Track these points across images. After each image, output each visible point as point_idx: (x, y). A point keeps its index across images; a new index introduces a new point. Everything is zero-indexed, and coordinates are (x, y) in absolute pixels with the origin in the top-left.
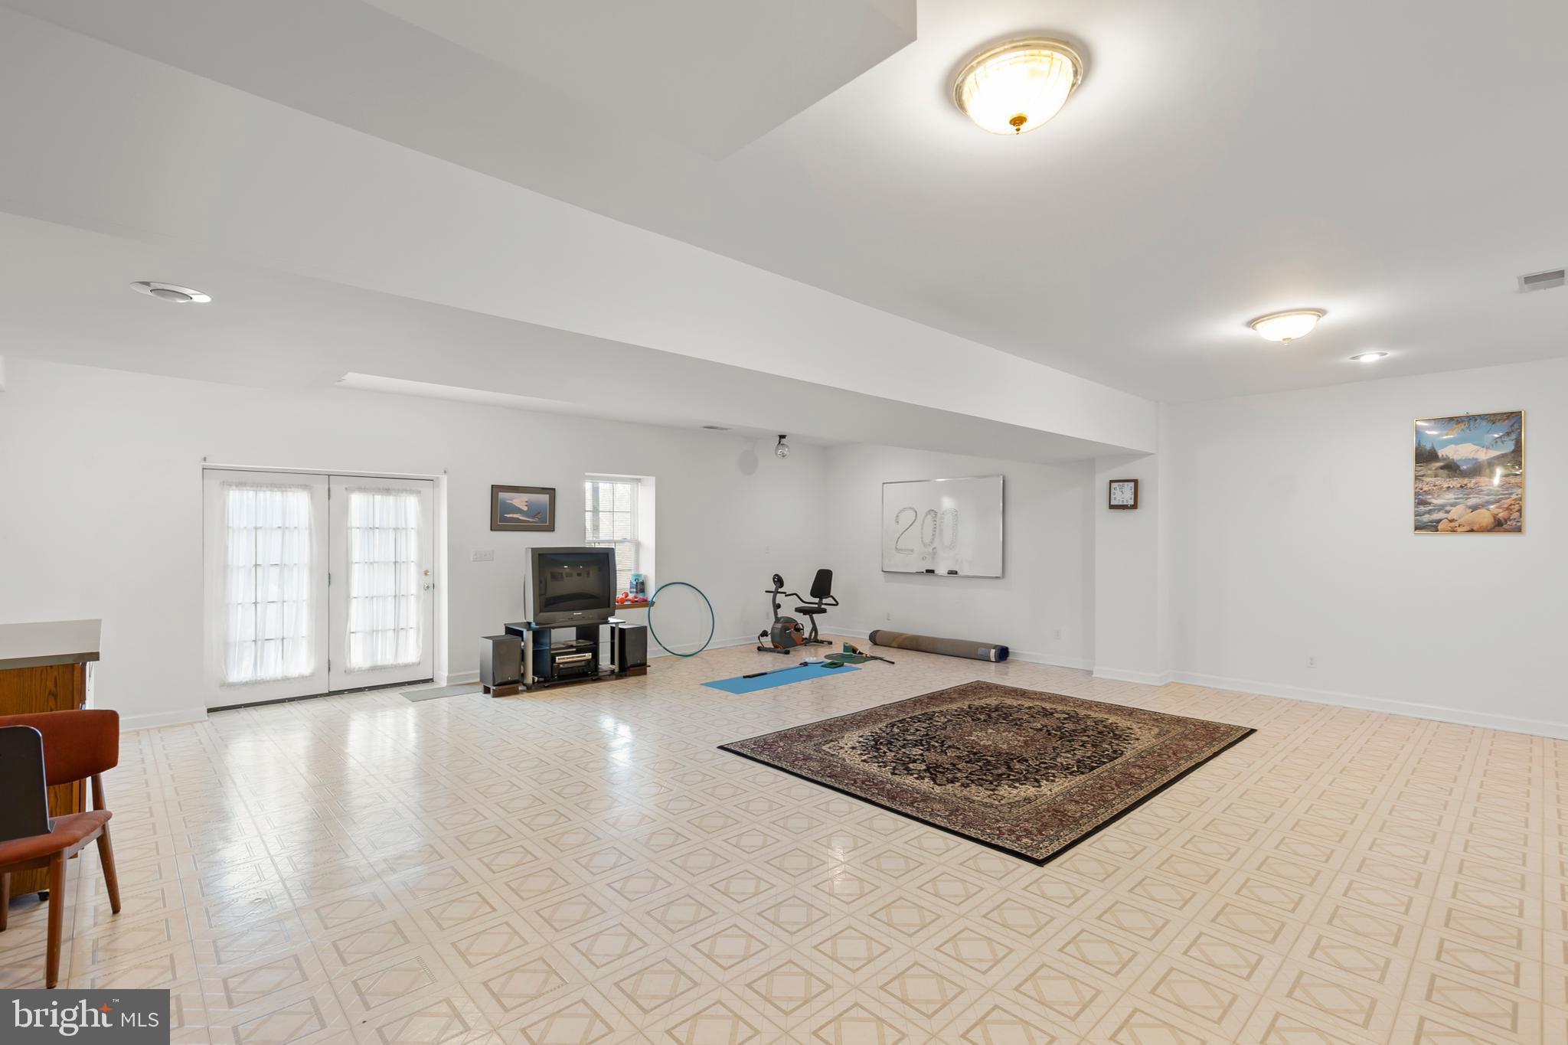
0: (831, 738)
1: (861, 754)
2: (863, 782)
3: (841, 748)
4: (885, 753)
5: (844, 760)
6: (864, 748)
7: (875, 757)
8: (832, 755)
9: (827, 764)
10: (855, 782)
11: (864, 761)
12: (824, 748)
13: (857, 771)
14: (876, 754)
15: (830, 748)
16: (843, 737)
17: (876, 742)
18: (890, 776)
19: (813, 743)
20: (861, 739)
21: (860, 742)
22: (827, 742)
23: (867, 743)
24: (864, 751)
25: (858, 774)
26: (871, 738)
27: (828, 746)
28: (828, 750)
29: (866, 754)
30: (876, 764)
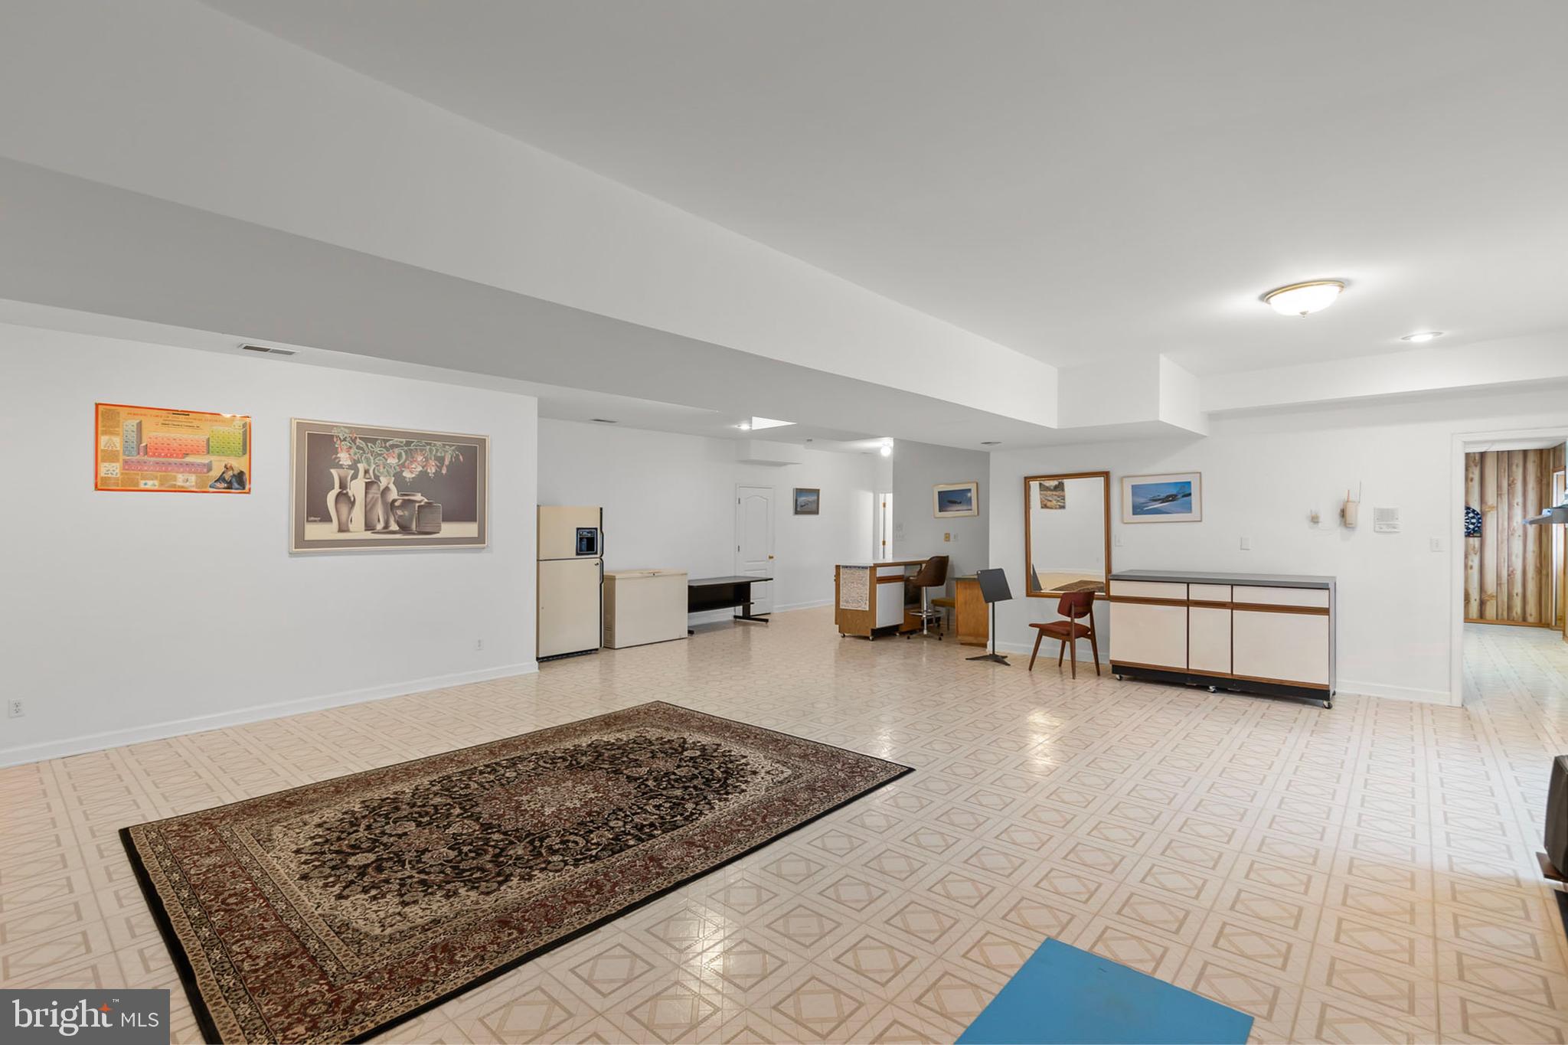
0: (783, 787)
1: (746, 765)
2: (749, 737)
3: (768, 772)
4: (719, 768)
5: (765, 757)
6: (742, 773)
7: (731, 762)
8: (778, 762)
9: (783, 752)
10: (755, 737)
11: (745, 757)
12: (790, 772)
13: (753, 746)
14: (730, 766)
15: (782, 772)
16: (767, 790)
17: (725, 782)
18: (723, 743)
19: (804, 778)
20: (743, 787)
21: (746, 782)
22: (787, 780)
23: (738, 781)
24: (742, 769)
25: (752, 744)
26: (730, 789)
27: (786, 775)
28: (784, 769)
29: (741, 765)
30: (733, 753)
